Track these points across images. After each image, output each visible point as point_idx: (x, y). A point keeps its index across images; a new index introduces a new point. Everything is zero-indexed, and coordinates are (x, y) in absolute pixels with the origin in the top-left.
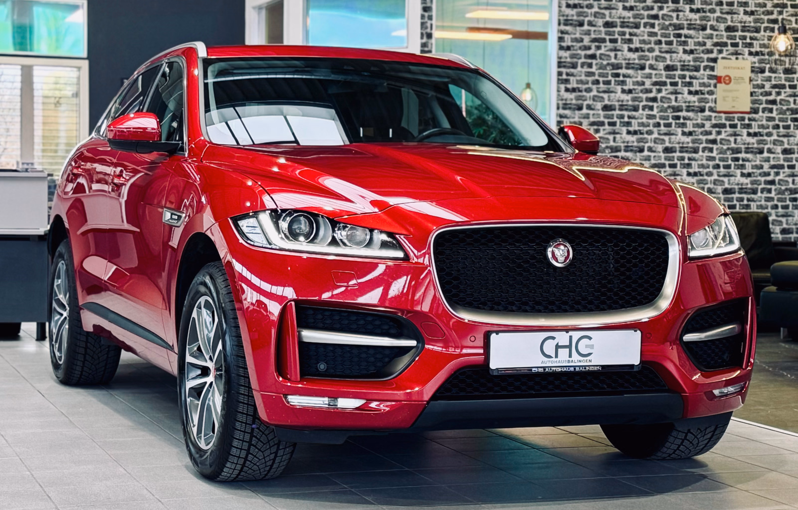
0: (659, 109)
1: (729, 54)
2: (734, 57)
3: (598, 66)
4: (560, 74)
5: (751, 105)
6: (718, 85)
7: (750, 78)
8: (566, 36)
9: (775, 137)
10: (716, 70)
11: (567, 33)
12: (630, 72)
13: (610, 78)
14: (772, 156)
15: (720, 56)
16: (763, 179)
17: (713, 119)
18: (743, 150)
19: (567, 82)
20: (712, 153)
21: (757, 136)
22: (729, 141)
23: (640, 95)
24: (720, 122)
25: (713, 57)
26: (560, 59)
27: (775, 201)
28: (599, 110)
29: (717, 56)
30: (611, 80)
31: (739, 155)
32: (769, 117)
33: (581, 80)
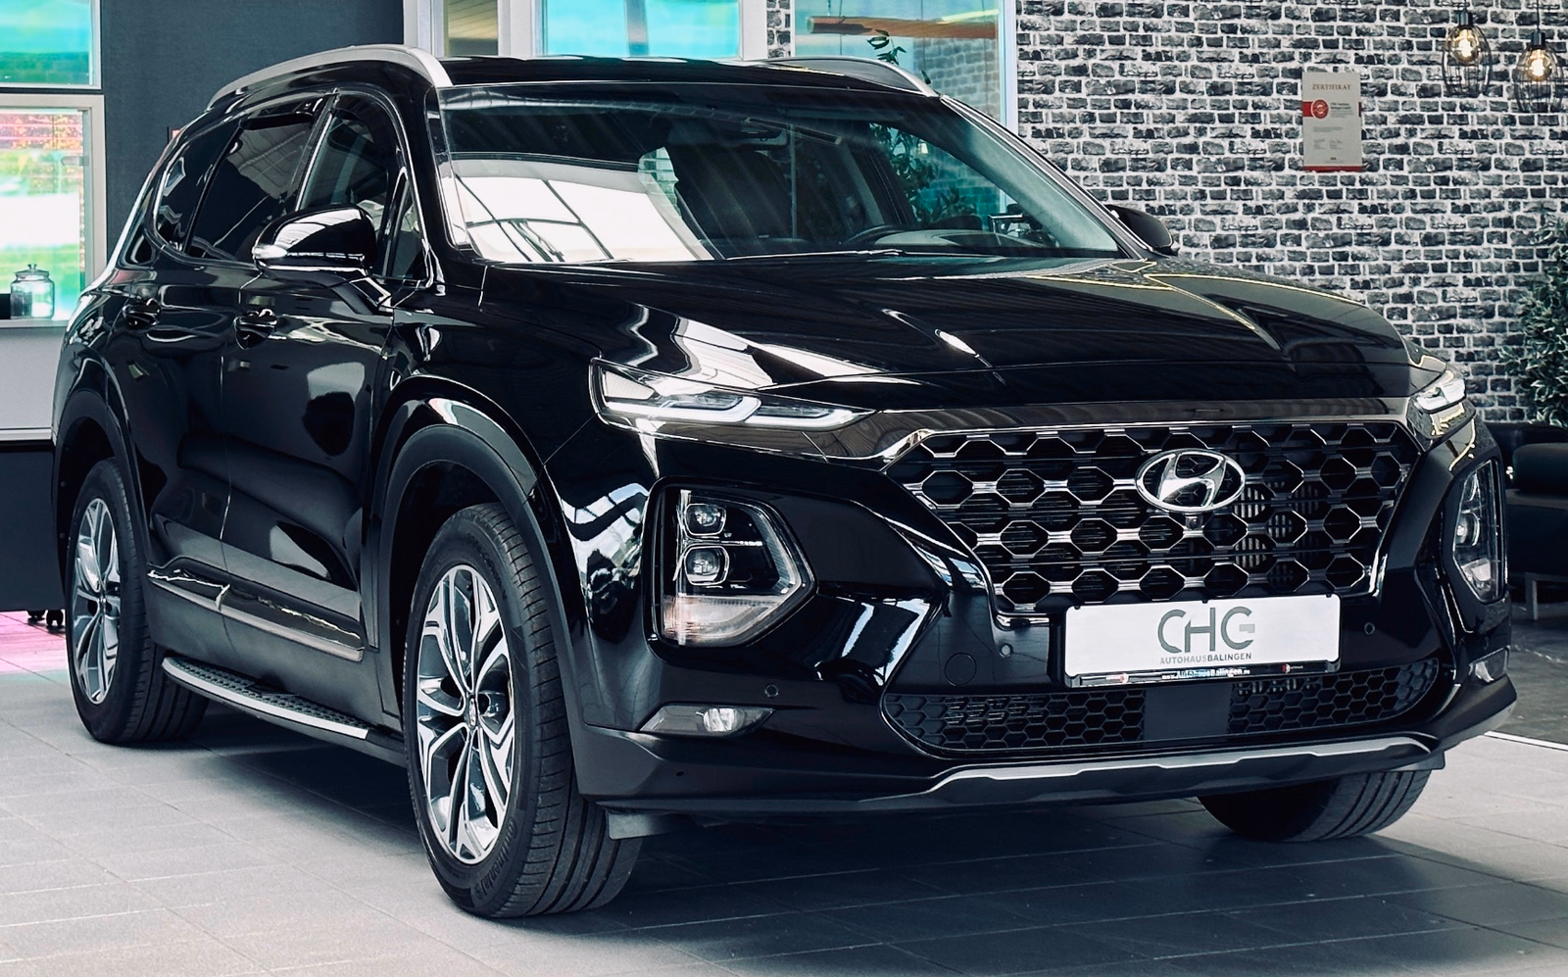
0: (1202, 166)
1: (1321, 62)
2: (1330, 68)
3: (1091, 88)
4: (1023, 104)
5: (1364, 156)
6: (1304, 118)
7: (1360, 104)
8: (1032, 33)
9: (1409, 214)
10: (1299, 91)
11: (1033, 28)
12: (1149, 98)
13: (1113, 110)
14: (1405, 248)
15: (1306, 65)
16: (1391, 292)
17: (1298, 182)
18: (1354, 238)
19: (1037, 118)
20: (1299, 245)
21: (1376, 213)
22: (1328, 222)
23: (1168, 140)
24: (1311, 187)
25: (1293, 67)
26: (1023, 76)
27: (1414, 332)
28: (1096, 170)
29: (1301, 65)
30: (1115, 114)
31: (1347, 249)
32: (1397, 177)
33: (1062, 115)
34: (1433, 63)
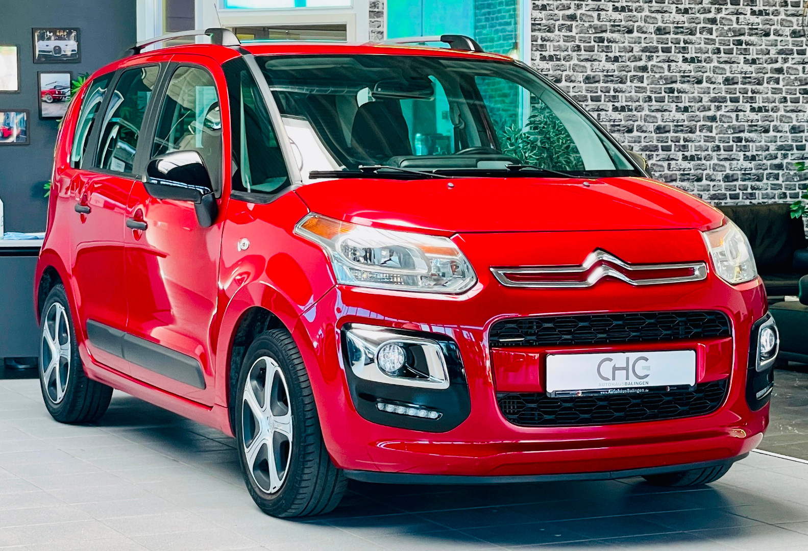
0: (650, 80)
3: (579, 29)
4: (534, 39)
9: (782, 112)
12: (616, 36)
13: (593, 43)
14: (779, 135)
16: (769, 163)
17: (712, 91)
18: (746, 128)
19: (543, 48)
20: (711, 132)
21: (762, 112)
22: (730, 117)
23: (628, 63)
24: (719, 94)
25: (710, 17)
26: (535, 20)
27: (783, 189)
28: (581, 82)
29: (716, 16)
30: (594, 46)
31: (741, 135)
32: (775, 89)
33: (559, 47)
34: (800, 15)
